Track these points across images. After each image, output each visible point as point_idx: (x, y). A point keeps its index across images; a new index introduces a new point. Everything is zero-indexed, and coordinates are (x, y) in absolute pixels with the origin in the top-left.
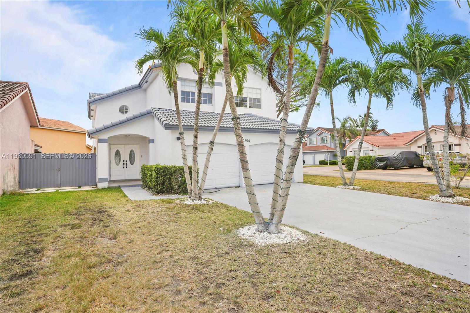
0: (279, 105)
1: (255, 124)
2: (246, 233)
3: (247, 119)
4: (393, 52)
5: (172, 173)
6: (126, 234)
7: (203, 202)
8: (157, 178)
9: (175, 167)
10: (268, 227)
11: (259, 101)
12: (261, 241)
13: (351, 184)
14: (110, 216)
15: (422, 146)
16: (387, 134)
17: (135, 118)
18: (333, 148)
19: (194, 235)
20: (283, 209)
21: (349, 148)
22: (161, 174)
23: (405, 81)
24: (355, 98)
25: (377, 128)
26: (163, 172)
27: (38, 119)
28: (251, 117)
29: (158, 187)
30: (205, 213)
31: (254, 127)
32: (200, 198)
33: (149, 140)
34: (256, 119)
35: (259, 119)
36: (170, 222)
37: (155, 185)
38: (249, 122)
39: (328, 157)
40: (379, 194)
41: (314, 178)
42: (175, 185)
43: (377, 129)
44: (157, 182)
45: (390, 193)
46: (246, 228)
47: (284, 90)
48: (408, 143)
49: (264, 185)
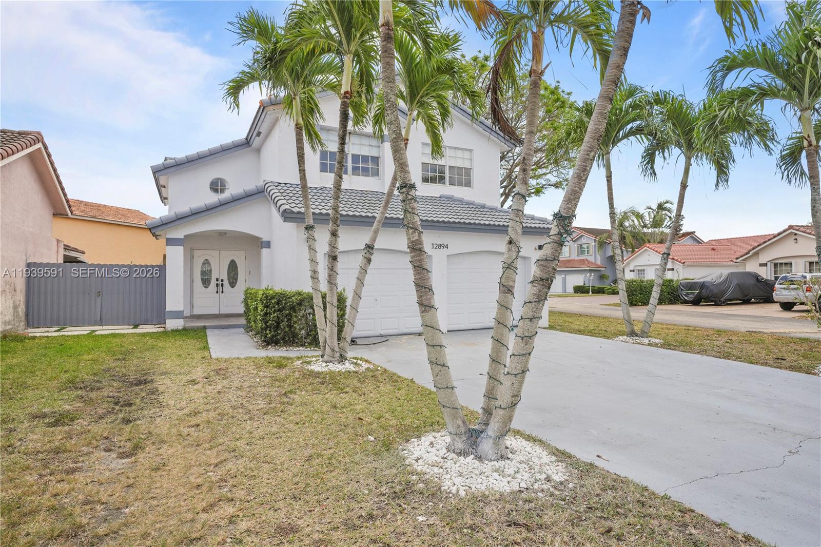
0: (505, 184)
1: (458, 214)
2: (425, 456)
3: (444, 205)
4: (748, 66)
5: (294, 306)
6: (163, 442)
7: (348, 366)
8: (266, 314)
9: (299, 294)
10: (475, 442)
11: (468, 171)
12: (458, 480)
13: (644, 334)
14: (153, 393)
15: (769, 264)
16: (698, 241)
17: (234, 201)
18: (599, 264)
19: (307, 452)
20: (513, 405)
21: (628, 264)
22: (274, 307)
23: (764, 133)
24: (655, 167)
25: (681, 230)
26: (278, 303)
27: (67, 201)
28: (452, 203)
29: (268, 332)
30: (347, 392)
31: (457, 221)
32: (342, 359)
33: (262, 242)
34: (462, 206)
35: (466, 206)
36: (265, 414)
37: (262, 329)
38: (447, 210)
39: (589, 280)
40: (705, 356)
41: (567, 319)
42: (301, 329)
43: (682, 232)
44: (266, 323)
45: (727, 356)
46: (427, 439)
47: (515, 158)
48: (741, 257)
49: (473, 331)
